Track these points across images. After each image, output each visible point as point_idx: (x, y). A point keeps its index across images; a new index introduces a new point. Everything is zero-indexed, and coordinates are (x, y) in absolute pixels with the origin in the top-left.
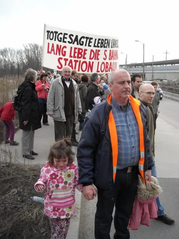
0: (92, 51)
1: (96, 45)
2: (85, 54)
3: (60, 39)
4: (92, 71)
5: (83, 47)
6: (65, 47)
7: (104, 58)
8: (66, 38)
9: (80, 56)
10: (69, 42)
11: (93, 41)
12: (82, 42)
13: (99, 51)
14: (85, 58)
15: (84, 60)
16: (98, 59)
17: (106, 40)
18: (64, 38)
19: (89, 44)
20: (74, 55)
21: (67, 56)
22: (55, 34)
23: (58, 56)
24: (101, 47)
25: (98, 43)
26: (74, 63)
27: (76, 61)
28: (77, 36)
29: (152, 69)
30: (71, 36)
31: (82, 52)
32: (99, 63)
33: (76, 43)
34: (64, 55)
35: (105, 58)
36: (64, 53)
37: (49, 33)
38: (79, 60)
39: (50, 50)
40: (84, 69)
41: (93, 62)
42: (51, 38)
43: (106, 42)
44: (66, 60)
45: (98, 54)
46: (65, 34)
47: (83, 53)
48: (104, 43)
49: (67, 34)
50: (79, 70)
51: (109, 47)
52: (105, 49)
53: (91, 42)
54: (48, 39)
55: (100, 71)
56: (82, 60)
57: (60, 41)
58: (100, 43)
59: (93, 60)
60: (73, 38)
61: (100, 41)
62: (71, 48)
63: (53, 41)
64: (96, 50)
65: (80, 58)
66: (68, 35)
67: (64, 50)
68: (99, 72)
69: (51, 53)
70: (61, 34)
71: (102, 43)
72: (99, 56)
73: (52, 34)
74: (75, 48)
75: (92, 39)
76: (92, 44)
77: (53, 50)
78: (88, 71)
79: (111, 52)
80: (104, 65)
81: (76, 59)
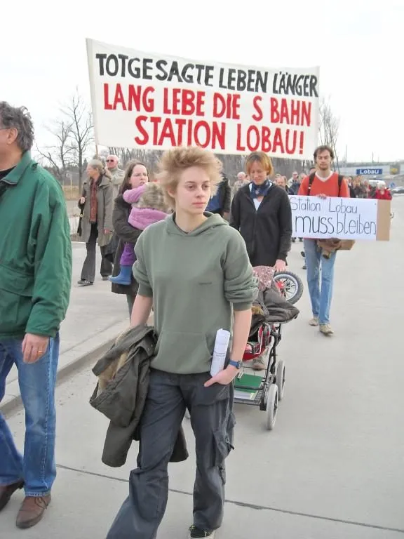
0: (217, 96)
1: (225, 83)
2: (200, 103)
3: (135, 73)
4: (223, 147)
6: (150, 89)
7: (254, 117)
9: (188, 108)
10: (158, 77)
11: (215, 73)
12: (188, 76)
13: (237, 97)
14: (202, 114)
15: (200, 118)
16: (236, 117)
17: (251, 72)
19: (206, 80)
20: (175, 106)
21: (158, 111)
22: (120, 61)
23: (135, 114)
24: (240, 89)
25: (231, 79)
26: (175, 127)
27: (180, 122)
28: (175, 64)
30: (162, 65)
31: (192, 98)
32: (239, 126)
34: (150, 109)
35: (258, 115)
36: (148, 104)
37: (105, 60)
38: (187, 118)
39: (111, 101)
40: (202, 140)
41: (223, 125)
42: (112, 70)
43: (254, 77)
44: (156, 120)
45: (236, 106)
46: (146, 61)
47: (195, 102)
48: (246, 80)
49: (151, 61)
51: (264, 91)
52: (254, 94)
53: (212, 77)
54: (102, 73)
55: (247, 148)
56: (195, 118)
57: (138, 76)
58: (234, 79)
59: (224, 119)
60: (168, 68)
61: (235, 75)
62: (166, 90)
63: (117, 79)
65: (190, 113)
66: (154, 62)
67: (150, 96)
68: (243, 149)
69: (115, 108)
70: (137, 60)
71: (241, 80)
72: (237, 109)
73: (112, 62)
74: (176, 91)
75: (212, 68)
77: (119, 99)
78: (213, 147)
79: (275, 103)
80: (257, 133)
81: (181, 116)
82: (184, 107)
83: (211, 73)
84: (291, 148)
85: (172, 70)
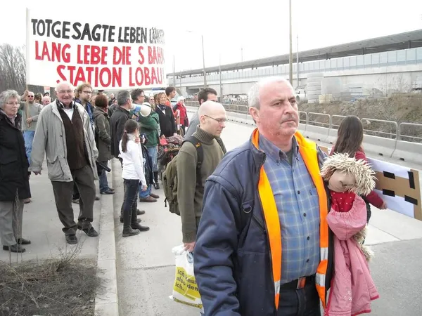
0: (116, 49)
1: (122, 38)
2: (104, 54)
3: (57, 33)
4: (120, 85)
5: (100, 44)
6: (68, 46)
7: (139, 61)
8: (68, 30)
9: (96, 59)
10: (74, 37)
11: (116, 31)
12: (97, 34)
13: (129, 48)
14: (105, 63)
15: (104, 66)
16: (129, 63)
17: (138, 28)
18: (65, 30)
19: (110, 37)
20: (86, 58)
21: (73, 62)
22: (46, 24)
23: (56, 64)
24: (132, 41)
25: (126, 34)
26: (86, 74)
27: (90, 69)
28: (87, 26)
29: (219, 78)
30: (77, 26)
31: (99, 52)
32: (130, 69)
33: (86, 37)
34: (67, 60)
35: (141, 60)
36: (66, 57)
37: (37, 24)
38: (94, 66)
39: (40, 54)
40: (106, 82)
41: (120, 69)
42: (41, 31)
43: (140, 32)
44: (72, 69)
45: (128, 55)
46: (65, 23)
47: (100, 55)
48: (135, 35)
49: (69, 23)
50: (96, 85)
51: (145, 41)
52: (140, 45)
53: (113, 34)
54: (34, 33)
55: (136, 84)
56: (100, 66)
57: (58, 36)
58: (128, 35)
59: (120, 65)
60: (81, 29)
61: (129, 32)
62: (79, 46)
63: (45, 37)
64: (124, 47)
65: (97, 62)
66: (72, 24)
67: (67, 51)
68: (133, 85)
69: (43, 59)
70: (59, 23)
71: (132, 34)
72: (129, 57)
73: (41, 25)
74: (87, 47)
75: (113, 27)
76: (115, 37)
77: (45, 53)
78: (113, 85)
79: (150, 50)
80: (142, 73)
81: (90, 65)
82: (92, 58)
83: (113, 31)
85: (85, 31)
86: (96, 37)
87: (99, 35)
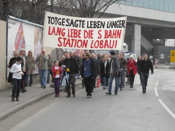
0: (85, 31)
1: (89, 26)
2: (79, 34)
3: (59, 23)
4: (86, 47)
5: (78, 29)
6: (64, 29)
7: (98, 37)
8: (64, 22)
9: (76, 35)
10: (67, 25)
11: (86, 23)
13: (92, 31)
14: (80, 37)
15: (80, 39)
16: (92, 38)
19: (83, 26)
20: (71, 35)
21: (66, 36)
22: (55, 19)
23: (58, 36)
24: (94, 27)
25: (91, 24)
26: (71, 41)
28: (72, 20)
31: (77, 32)
32: (93, 41)
33: (72, 25)
34: (63, 36)
35: (100, 37)
36: (63, 34)
37: (50, 19)
38: (75, 39)
39: (51, 32)
41: (87, 41)
43: (100, 23)
44: (65, 39)
45: (92, 34)
46: (63, 19)
50: (75, 47)
51: (104, 28)
52: (99, 29)
54: (49, 23)
55: (94, 47)
56: (78, 39)
57: (60, 25)
59: (88, 39)
60: (70, 22)
62: (69, 29)
63: (54, 25)
64: (89, 30)
65: (76, 37)
66: (66, 19)
67: (64, 31)
69: (52, 34)
70: (60, 19)
71: (95, 25)
73: (53, 19)
74: (72, 30)
76: (85, 26)
77: (54, 32)
78: (83, 47)
79: (107, 32)
80: (98, 43)
81: (73, 38)
82: (74, 35)
83: (84, 23)
84: (111, 46)
85: (71, 22)
86: (76, 25)
87: (77, 24)
